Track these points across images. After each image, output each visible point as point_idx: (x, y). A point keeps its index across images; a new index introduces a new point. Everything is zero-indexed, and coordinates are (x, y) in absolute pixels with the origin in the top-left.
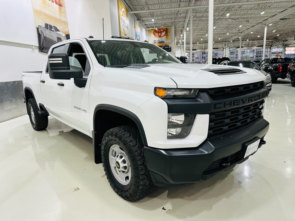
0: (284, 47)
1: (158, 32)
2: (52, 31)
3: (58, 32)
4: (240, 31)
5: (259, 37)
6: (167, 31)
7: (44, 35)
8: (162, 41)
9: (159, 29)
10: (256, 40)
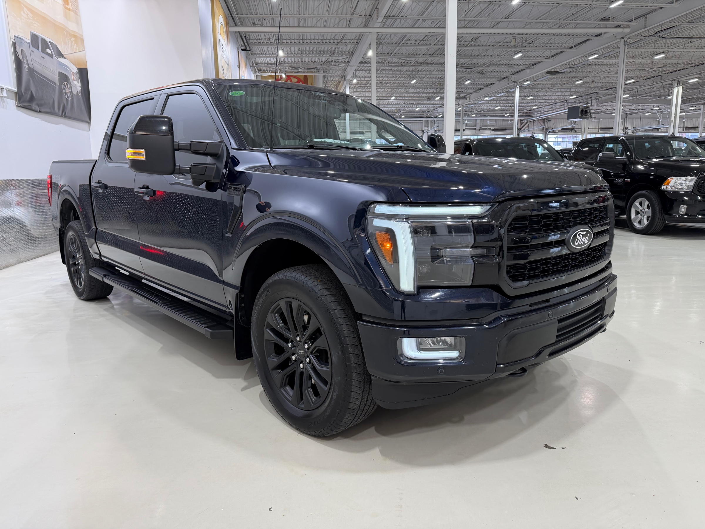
0: (544, 133)
2: (48, 54)
3: (61, 60)
4: (462, 95)
5: (497, 110)
7: (28, 65)
9: (290, 77)
10: (491, 116)
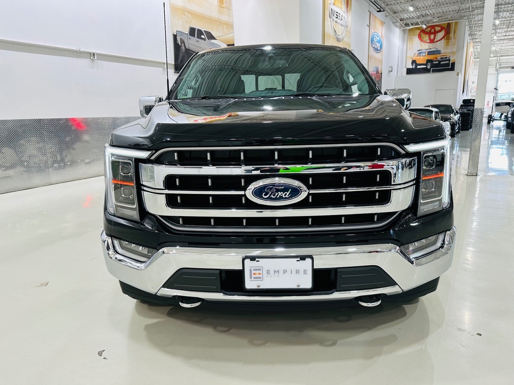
1: (429, 33)
2: (202, 39)
3: (213, 41)
6: (448, 30)
8: (436, 49)
9: (433, 27)
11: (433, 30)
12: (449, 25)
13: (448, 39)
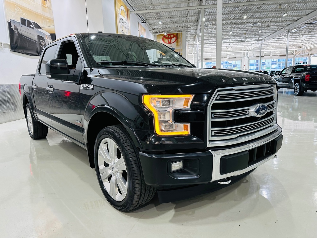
0: (309, 57)
1: (168, 38)
3: (39, 30)
6: (177, 37)
7: (18, 32)
9: (169, 35)
10: (278, 49)
11: (169, 37)
12: (177, 34)
13: (178, 42)
